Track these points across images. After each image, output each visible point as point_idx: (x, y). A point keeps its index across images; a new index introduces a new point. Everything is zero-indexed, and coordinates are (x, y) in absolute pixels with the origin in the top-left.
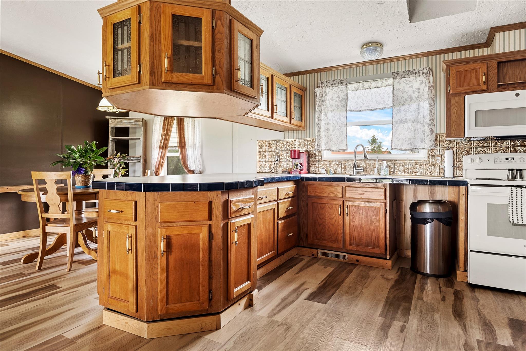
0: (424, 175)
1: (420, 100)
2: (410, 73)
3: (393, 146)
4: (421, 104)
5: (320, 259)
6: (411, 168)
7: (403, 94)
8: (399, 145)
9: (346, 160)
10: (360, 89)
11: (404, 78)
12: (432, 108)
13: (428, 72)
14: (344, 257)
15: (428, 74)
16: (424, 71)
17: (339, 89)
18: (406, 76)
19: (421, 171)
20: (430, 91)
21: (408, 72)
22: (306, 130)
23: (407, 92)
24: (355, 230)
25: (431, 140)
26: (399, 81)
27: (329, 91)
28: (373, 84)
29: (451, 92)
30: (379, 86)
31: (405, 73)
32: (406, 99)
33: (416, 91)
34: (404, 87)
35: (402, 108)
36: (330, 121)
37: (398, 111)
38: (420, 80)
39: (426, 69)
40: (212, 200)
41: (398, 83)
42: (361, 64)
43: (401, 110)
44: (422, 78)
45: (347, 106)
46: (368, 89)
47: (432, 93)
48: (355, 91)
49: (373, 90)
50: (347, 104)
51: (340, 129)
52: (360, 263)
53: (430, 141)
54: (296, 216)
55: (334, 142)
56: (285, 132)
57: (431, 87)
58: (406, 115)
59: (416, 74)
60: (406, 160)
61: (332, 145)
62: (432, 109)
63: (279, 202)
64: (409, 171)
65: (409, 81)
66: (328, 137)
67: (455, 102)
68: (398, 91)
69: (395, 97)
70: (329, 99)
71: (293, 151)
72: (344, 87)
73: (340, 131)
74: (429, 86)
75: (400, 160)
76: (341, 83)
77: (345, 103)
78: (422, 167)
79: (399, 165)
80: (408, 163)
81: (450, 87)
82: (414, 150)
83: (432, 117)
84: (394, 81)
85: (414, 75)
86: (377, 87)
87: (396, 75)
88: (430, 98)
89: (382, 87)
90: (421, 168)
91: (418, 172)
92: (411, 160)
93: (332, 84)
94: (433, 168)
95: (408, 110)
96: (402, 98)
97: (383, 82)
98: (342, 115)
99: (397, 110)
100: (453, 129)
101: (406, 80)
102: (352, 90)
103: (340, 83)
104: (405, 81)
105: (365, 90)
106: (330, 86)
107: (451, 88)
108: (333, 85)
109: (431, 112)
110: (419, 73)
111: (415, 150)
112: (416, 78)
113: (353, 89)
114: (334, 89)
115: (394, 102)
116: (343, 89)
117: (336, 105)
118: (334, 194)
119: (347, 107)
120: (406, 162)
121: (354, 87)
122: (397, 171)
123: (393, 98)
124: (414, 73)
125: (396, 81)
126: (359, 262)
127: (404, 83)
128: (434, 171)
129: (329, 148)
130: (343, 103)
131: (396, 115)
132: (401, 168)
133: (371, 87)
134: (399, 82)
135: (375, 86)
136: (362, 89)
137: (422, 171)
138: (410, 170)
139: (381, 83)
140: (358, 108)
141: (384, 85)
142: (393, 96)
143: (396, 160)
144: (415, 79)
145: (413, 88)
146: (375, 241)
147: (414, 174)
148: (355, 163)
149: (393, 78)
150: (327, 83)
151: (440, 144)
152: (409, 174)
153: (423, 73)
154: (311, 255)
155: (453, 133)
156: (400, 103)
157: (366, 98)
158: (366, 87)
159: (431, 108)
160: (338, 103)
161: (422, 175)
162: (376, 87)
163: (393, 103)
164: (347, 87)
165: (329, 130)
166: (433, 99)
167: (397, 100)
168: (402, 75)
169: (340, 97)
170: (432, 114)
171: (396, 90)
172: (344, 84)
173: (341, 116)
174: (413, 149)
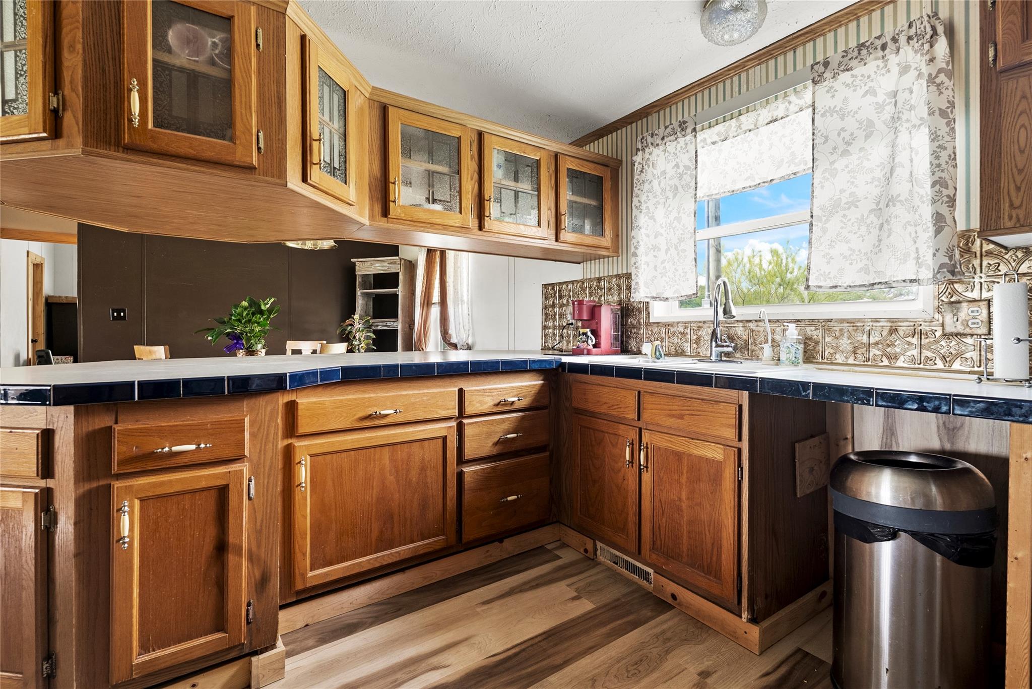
0: (921, 366)
1: (896, 128)
2: (864, 52)
3: (811, 277)
4: (903, 137)
5: (599, 564)
6: (877, 343)
7: (843, 120)
8: (832, 275)
9: (700, 322)
10: (731, 135)
11: (847, 73)
12: (941, 143)
13: (929, 29)
14: (645, 576)
15: (928, 36)
16: (912, 31)
17: (679, 148)
18: (853, 63)
19: (909, 353)
20: (933, 88)
21: (859, 50)
22: (621, 254)
23: (856, 112)
24: (663, 513)
25: (937, 250)
26: (830, 85)
27: (658, 156)
28: (765, 114)
29: (1000, 64)
30: (780, 116)
31: (850, 56)
32: (852, 134)
33: (888, 101)
34: (846, 100)
35: (841, 164)
36: (663, 227)
37: (827, 175)
38: (899, 65)
39: (918, 23)
40: (55, 428)
41: (828, 92)
42: (733, 69)
43: (836, 169)
44: (910, 55)
45: (696, 183)
46: (750, 131)
47: (941, 93)
48: (720, 143)
49: (764, 130)
50: (696, 178)
51: (680, 246)
52: (680, 604)
53: (934, 255)
54: (547, 454)
55: (669, 278)
56: (585, 263)
57: (936, 76)
58: (852, 183)
59: (884, 47)
60: (859, 320)
61: (664, 287)
62: (939, 147)
63: (465, 421)
64: (871, 354)
65: (862, 76)
66: (656, 266)
67: (1018, 99)
68: (828, 114)
69: (820, 134)
70: (659, 175)
71: (576, 303)
72: (689, 137)
73: (679, 249)
74: (930, 75)
75: (842, 321)
76: (682, 130)
77: (692, 179)
78: (915, 341)
79: (837, 334)
80: (868, 328)
81: (996, 46)
82: (876, 286)
83: (939, 174)
84: (817, 87)
85: (881, 53)
86: (776, 120)
87: (822, 69)
88: (934, 112)
89: (787, 116)
90: (909, 343)
91: (902, 358)
92: (877, 320)
93: (663, 139)
94: (954, 343)
95: (857, 165)
96: (839, 134)
97: (790, 103)
98: (684, 209)
99: (825, 171)
100: (1011, 201)
101: (853, 76)
102: (714, 143)
103: (679, 130)
104: (849, 81)
105: (742, 136)
106: (659, 142)
107: (999, 47)
108: (666, 140)
109: (938, 158)
110: (895, 40)
111: (879, 286)
112: (887, 61)
113: (716, 138)
114: (668, 148)
115: (815, 149)
116: (687, 144)
117: (671, 187)
118: (619, 410)
119: (696, 188)
120: (862, 324)
121: (718, 134)
122: (832, 351)
123: (813, 140)
124: (879, 47)
125: (821, 89)
126: (678, 601)
127: (848, 85)
128: (959, 355)
129: (657, 294)
130: (687, 178)
131: (822, 187)
132: (845, 343)
133: (759, 123)
134: (832, 87)
135: (770, 119)
136: (735, 134)
137: (915, 352)
138: (874, 351)
139: (784, 106)
140: (726, 185)
141: (793, 108)
142: (813, 134)
143: (830, 320)
144: (882, 65)
145: (875, 95)
146: (711, 559)
147: (886, 362)
148: (715, 330)
149: (813, 82)
150: (652, 137)
151: (985, 263)
152: (870, 363)
153: (910, 38)
154: (582, 550)
155: (1010, 218)
156: (835, 148)
157: (746, 155)
158: (744, 127)
159: (937, 144)
160: (675, 181)
161: (912, 366)
162: (771, 122)
163: (813, 154)
164: (695, 136)
165: (659, 250)
166: (943, 113)
167: (826, 142)
168: (840, 64)
169: (681, 165)
170: (939, 165)
171: (823, 115)
172: (689, 130)
173: (682, 212)
174: (873, 284)
